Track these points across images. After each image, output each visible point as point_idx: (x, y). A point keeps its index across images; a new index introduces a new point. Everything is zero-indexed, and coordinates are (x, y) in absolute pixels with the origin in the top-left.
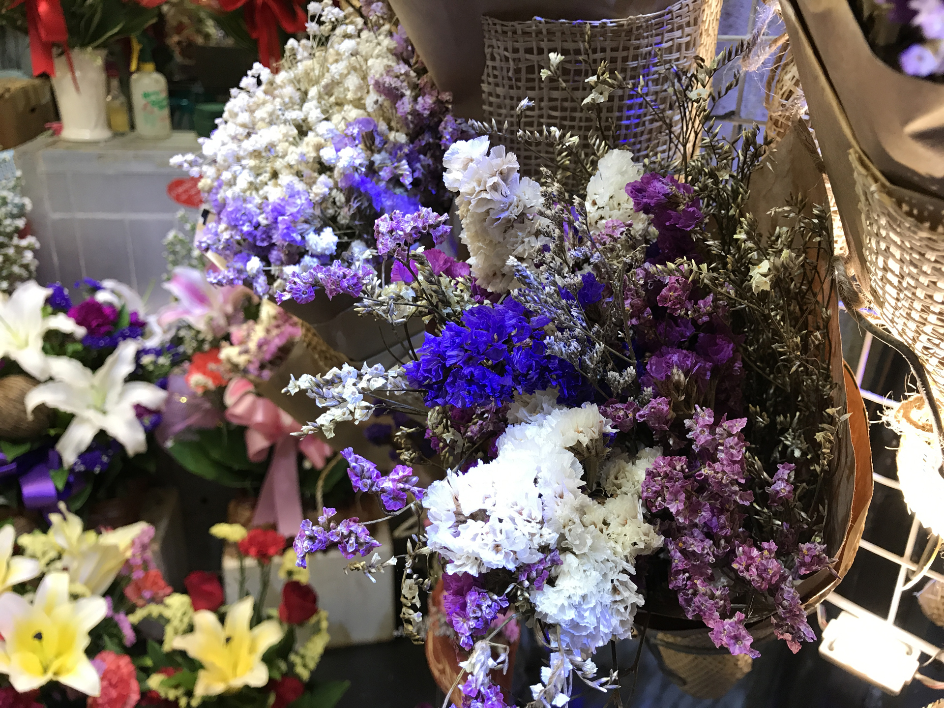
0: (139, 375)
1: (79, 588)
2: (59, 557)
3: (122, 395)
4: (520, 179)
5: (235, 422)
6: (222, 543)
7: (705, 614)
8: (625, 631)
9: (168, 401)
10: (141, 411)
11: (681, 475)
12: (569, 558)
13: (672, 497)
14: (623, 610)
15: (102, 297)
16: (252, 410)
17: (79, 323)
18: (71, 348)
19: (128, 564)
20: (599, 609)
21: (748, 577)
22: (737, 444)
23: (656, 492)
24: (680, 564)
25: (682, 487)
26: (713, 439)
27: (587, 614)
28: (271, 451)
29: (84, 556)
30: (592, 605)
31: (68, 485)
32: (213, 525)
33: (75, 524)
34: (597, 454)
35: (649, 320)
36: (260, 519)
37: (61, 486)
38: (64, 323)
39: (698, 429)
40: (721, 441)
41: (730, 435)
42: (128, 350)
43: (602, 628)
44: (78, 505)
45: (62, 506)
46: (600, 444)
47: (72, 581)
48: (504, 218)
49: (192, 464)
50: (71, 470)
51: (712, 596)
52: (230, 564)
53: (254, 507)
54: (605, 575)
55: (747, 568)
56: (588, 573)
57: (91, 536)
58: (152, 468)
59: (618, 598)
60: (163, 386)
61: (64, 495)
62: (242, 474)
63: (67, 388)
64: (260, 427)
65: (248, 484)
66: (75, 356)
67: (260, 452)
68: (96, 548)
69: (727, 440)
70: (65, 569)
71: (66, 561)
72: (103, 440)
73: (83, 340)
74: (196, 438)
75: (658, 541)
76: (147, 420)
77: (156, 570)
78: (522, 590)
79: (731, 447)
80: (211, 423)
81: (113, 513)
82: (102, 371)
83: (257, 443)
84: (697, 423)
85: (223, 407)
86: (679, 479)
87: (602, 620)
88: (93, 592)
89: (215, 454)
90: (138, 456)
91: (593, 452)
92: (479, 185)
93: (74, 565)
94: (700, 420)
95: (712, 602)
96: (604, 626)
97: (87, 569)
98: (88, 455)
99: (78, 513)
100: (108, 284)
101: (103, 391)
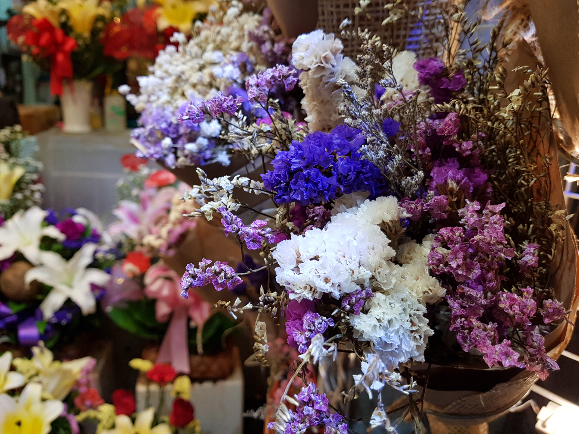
0: (95, 264)
1: (47, 395)
2: (37, 374)
3: (83, 277)
4: (343, 58)
5: (151, 296)
6: (136, 372)
7: (479, 343)
8: (420, 355)
9: (111, 282)
10: (94, 287)
11: (459, 239)
12: (379, 295)
13: (453, 256)
14: (418, 337)
15: (77, 219)
16: (161, 289)
17: (62, 231)
18: (56, 246)
19: (77, 383)
20: (401, 331)
21: (512, 313)
22: (498, 220)
23: (438, 260)
24: (458, 311)
25: (460, 248)
26: (480, 221)
27: (392, 335)
28: (171, 316)
29: (51, 375)
30: (396, 328)
31: (46, 332)
32: (131, 359)
33: (48, 356)
34: (396, 231)
35: (429, 156)
36: (162, 360)
37: (42, 330)
38: (53, 232)
39: (469, 214)
40: (486, 220)
41: (494, 214)
42: (88, 250)
43: (403, 346)
44: (51, 344)
45: (41, 343)
46: (398, 224)
47: (44, 390)
48: (332, 83)
49: (122, 322)
50: (49, 323)
51: (485, 329)
52: (141, 388)
53: (158, 351)
54: (404, 310)
55: (511, 307)
56: (393, 305)
57: (57, 364)
58: (97, 323)
59: (414, 328)
60: (109, 272)
61: (44, 337)
62: (152, 330)
63: (51, 270)
64: (166, 299)
65: (155, 337)
66: (58, 251)
67: (164, 316)
68: (59, 371)
69: (491, 218)
70: (40, 382)
71: (40, 378)
72: (69, 304)
73: (64, 243)
74: (125, 306)
75: (442, 292)
76: (97, 293)
77: (95, 388)
78: (344, 313)
79: (495, 223)
80: (135, 298)
81: (71, 352)
82: (73, 261)
83: (163, 309)
84: (468, 210)
85: (143, 286)
86: (458, 242)
87: (403, 340)
88: (56, 397)
89: (137, 316)
90: (90, 316)
91: (393, 230)
92: (316, 58)
93: (45, 380)
94: (470, 208)
95: (485, 333)
96: (405, 346)
97: (53, 384)
98: (59, 313)
99: (51, 349)
100: (81, 211)
101: (71, 274)
